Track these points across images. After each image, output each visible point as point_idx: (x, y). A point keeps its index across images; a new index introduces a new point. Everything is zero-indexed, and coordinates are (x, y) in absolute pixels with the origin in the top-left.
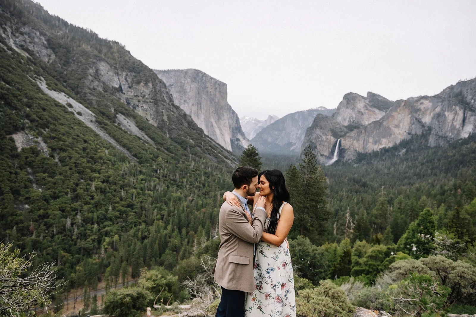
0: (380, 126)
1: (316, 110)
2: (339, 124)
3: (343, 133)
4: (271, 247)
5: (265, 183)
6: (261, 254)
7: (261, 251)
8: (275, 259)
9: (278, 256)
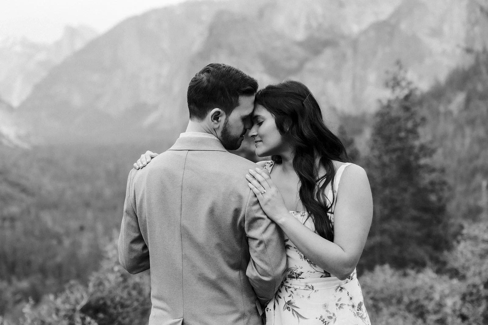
4: (315, 291)
5: (264, 119)
6: (289, 310)
7: (289, 303)
8: (326, 322)
9: (334, 315)
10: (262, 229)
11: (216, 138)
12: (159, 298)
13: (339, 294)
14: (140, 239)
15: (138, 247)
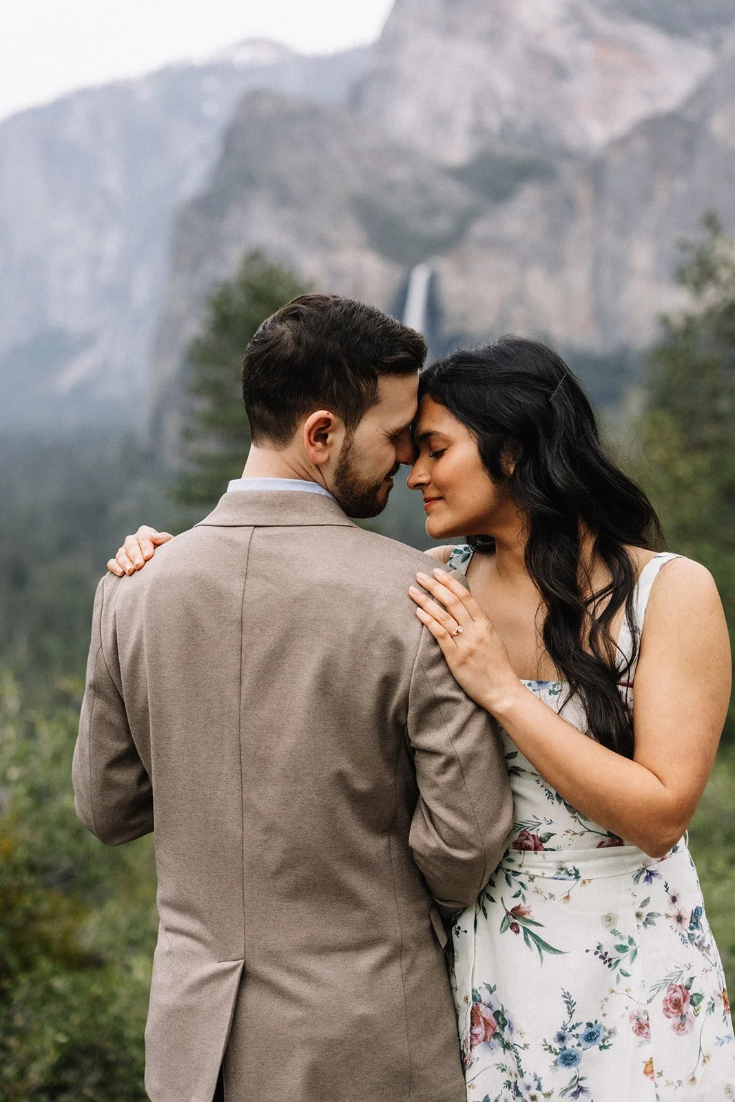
0: (689, 147)
1: (220, 69)
2: (401, 153)
3: (443, 224)
4: (584, 882)
5: (449, 443)
6: (517, 932)
7: (516, 913)
8: (610, 960)
9: (631, 941)
10: (452, 727)
11: (324, 492)
12: (180, 907)
13: (643, 889)
14: (130, 757)
15: (127, 776)
